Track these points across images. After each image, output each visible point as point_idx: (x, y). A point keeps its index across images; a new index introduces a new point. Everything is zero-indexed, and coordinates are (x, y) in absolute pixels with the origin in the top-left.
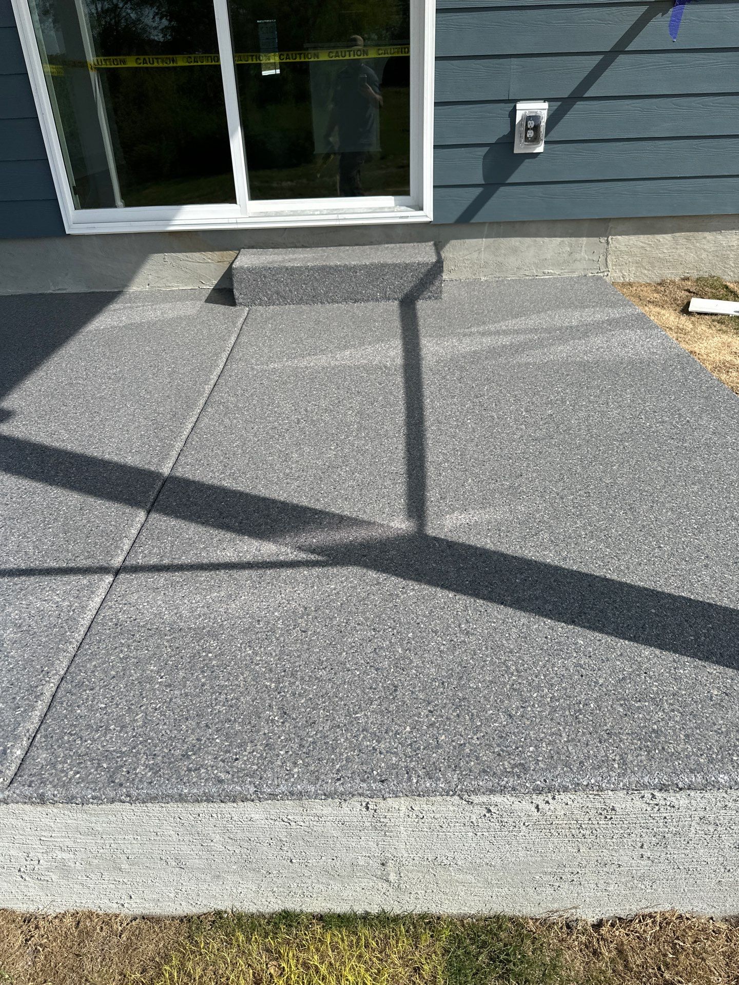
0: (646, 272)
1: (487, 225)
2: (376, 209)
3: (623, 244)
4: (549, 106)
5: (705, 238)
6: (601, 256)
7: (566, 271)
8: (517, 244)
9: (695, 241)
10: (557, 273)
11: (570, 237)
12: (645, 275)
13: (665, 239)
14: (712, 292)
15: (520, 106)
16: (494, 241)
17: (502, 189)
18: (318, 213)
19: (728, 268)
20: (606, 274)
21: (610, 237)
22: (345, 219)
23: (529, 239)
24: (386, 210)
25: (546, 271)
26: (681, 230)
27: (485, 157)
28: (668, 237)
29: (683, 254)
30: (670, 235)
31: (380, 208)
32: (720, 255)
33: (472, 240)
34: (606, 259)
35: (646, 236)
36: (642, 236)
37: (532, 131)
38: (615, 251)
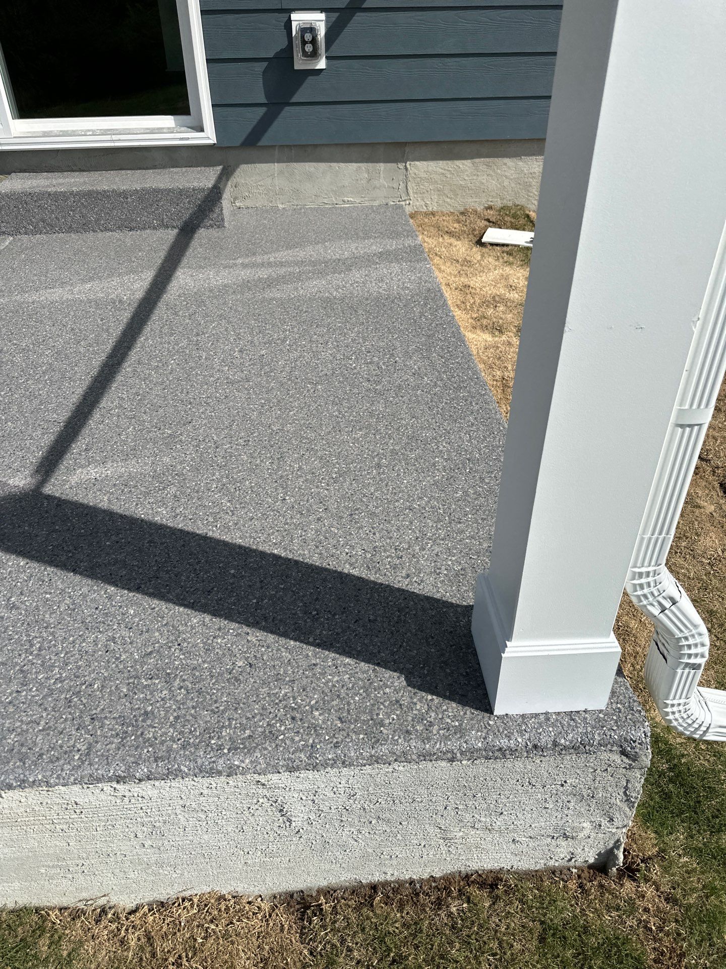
0: (448, 200)
1: (277, 148)
2: (154, 129)
3: (423, 171)
4: (327, 17)
5: (505, 164)
6: (401, 183)
7: (366, 199)
8: (312, 169)
9: (495, 167)
10: (358, 202)
11: (366, 162)
12: (447, 203)
13: (465, 165)
14: (511, 222)
15: (295, 16)
16: (287, 166)
17: (287, 108)
18: (91, 133)
19: (531, 197)
20: (408, 202)
21: (408, 163)
22: (120, 140)
23: (324, 164)
24: (165, 131)
25: (346, 199)
26: (479, 156)
27: (264, 72)
28: (468, 163)
29: (484, 181)
30: (469, 161)
31: (158, 129)
32: (522, 183)
33: (263, 165)
34: (406, 186)
35: (445, 162)
36: (441, 162)
37: (310, 45)
38: (414, 178)
